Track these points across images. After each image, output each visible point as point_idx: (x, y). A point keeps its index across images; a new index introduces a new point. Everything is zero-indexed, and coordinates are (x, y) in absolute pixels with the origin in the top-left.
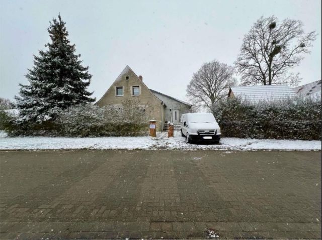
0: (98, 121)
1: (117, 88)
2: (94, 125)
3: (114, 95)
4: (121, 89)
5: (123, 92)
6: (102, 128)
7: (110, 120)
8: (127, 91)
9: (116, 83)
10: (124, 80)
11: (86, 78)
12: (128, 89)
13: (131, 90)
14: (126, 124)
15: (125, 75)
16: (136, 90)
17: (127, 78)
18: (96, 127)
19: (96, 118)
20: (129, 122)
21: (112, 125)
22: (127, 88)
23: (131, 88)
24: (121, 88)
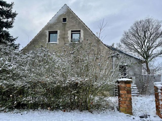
0: (16, 77)
1: (50, 33)
2: (8, 86)
3: (46, 42)
4: (54, 35)
5: (58, 37)
6: (22, 92)
7: (41, 75)
8: (64, 37)
9: (49, 26)
10: (60, 22)
11: (8, 17)
12: (64, 34)
13: (69, 35)
14: (75, 86)
15: (61, 16)
16: (76, 36)
17: (65, 20)
18: (11, 89)
19: (12, 71)
20: (79, 80)
21: (44, 85)
22: (63, 32)
23: (69, 32)
24: (56, 32)
